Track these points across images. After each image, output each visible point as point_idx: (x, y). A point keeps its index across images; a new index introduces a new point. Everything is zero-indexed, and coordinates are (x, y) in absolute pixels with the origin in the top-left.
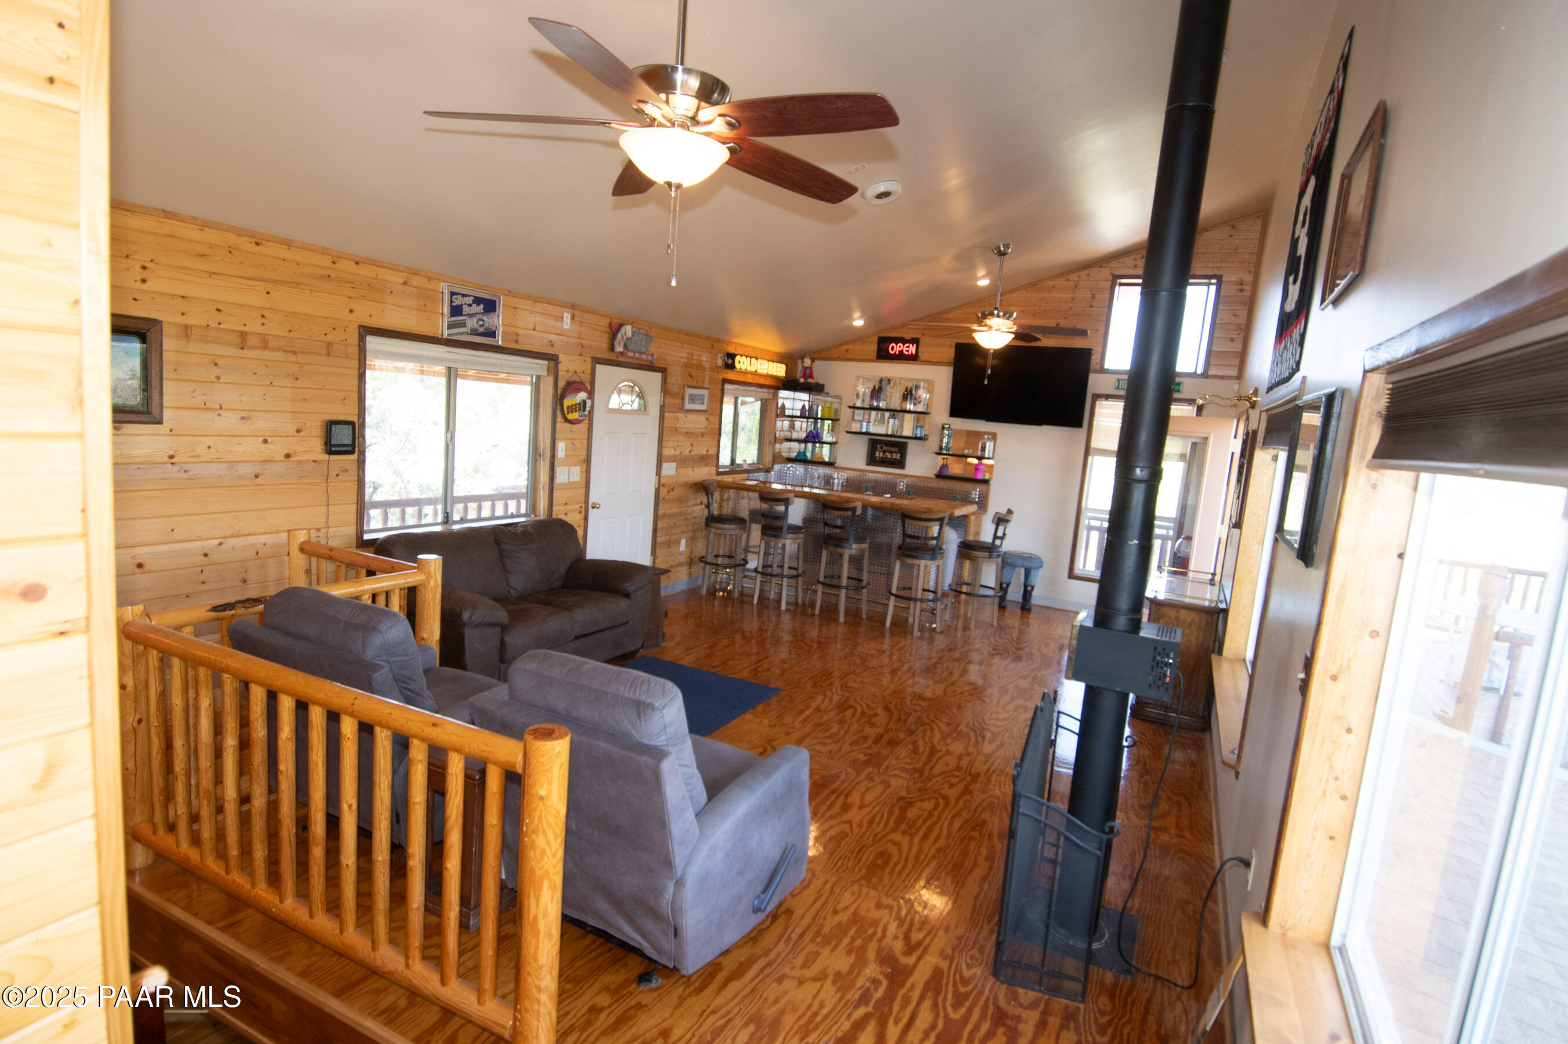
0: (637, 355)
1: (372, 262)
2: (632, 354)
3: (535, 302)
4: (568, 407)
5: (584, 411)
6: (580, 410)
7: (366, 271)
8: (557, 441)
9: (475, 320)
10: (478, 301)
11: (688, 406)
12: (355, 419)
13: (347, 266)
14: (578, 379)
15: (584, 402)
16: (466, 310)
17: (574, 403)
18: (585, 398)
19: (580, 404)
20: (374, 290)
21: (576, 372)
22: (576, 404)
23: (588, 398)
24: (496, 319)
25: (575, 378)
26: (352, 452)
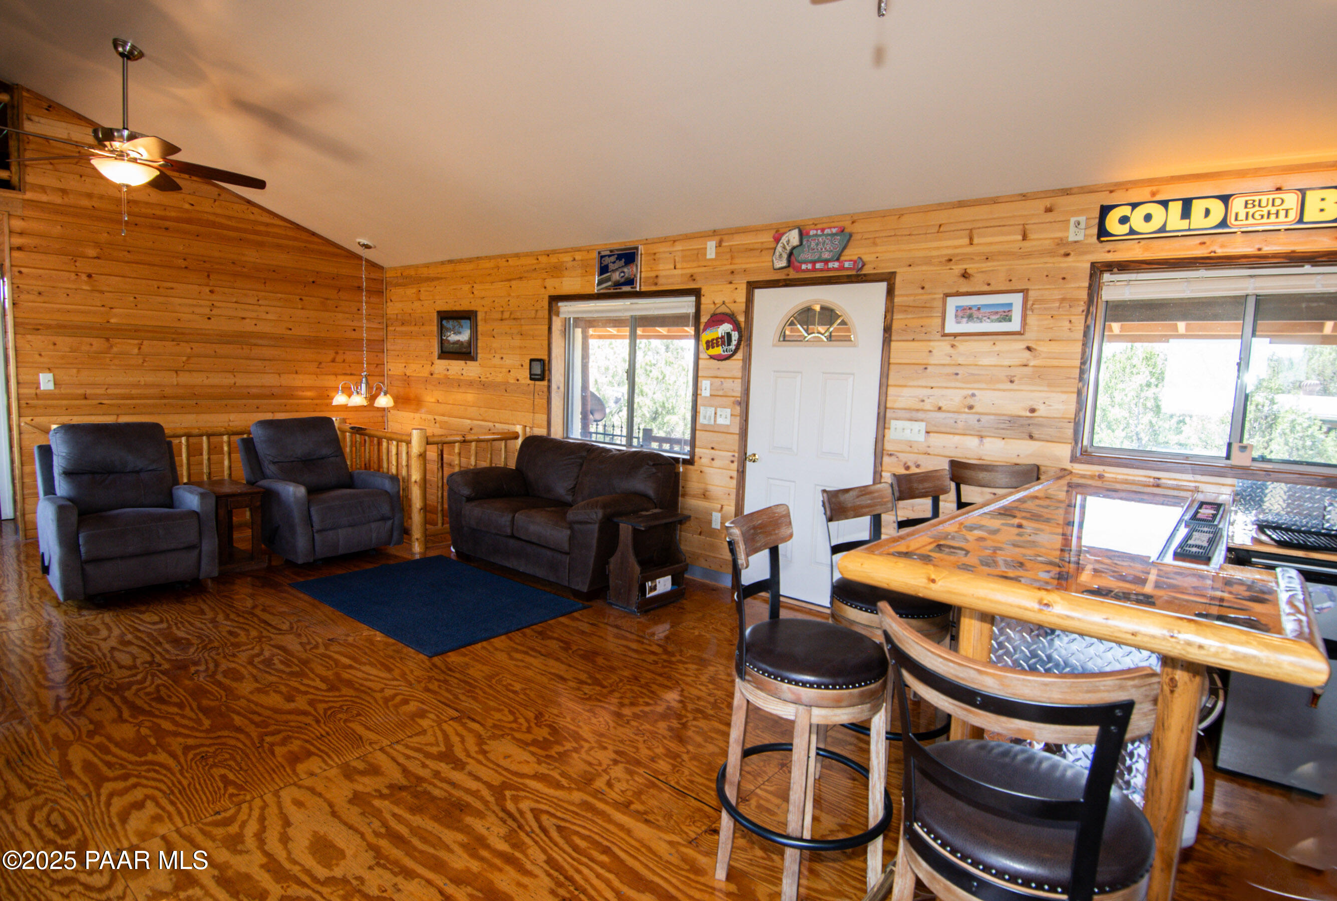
0: (818, 266)
1: (554, 252)
2: (810, 266)
3: (674, 241)
4: (707, 342)
5: (729, 344)
6: (723, 343)
7: (553, 259)
8: (700, 379)
9: (617, 273)
10: (619, 257)
11: (952, 326)
12: (545, 357)
13: (543, 259)
14: (728, 311)
15: (729, 335)
16: (611, 267)
17: (715, 337)
18: (729, 331)
19: (722, 337)
20: (557, 270)
21: (724, 303)
22: (718, 338)
23: (733, 330)
24: (634, 269)
25: (723, 309)
26: (542, 379)
